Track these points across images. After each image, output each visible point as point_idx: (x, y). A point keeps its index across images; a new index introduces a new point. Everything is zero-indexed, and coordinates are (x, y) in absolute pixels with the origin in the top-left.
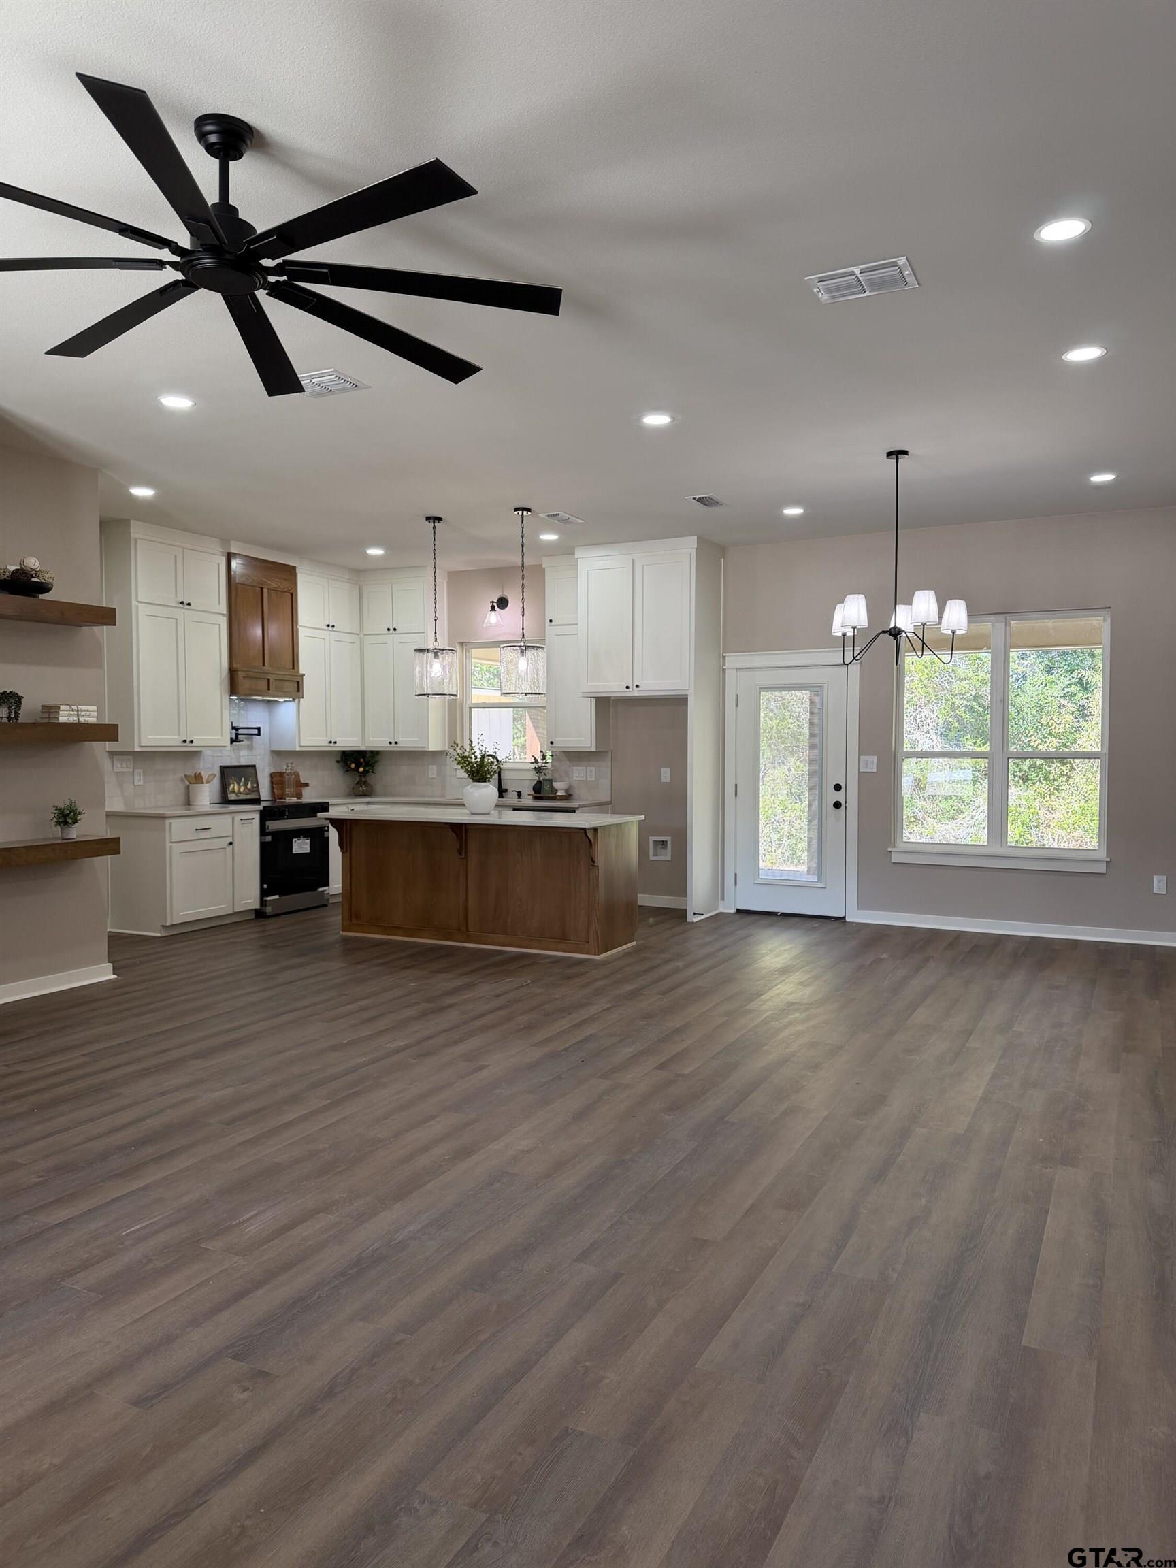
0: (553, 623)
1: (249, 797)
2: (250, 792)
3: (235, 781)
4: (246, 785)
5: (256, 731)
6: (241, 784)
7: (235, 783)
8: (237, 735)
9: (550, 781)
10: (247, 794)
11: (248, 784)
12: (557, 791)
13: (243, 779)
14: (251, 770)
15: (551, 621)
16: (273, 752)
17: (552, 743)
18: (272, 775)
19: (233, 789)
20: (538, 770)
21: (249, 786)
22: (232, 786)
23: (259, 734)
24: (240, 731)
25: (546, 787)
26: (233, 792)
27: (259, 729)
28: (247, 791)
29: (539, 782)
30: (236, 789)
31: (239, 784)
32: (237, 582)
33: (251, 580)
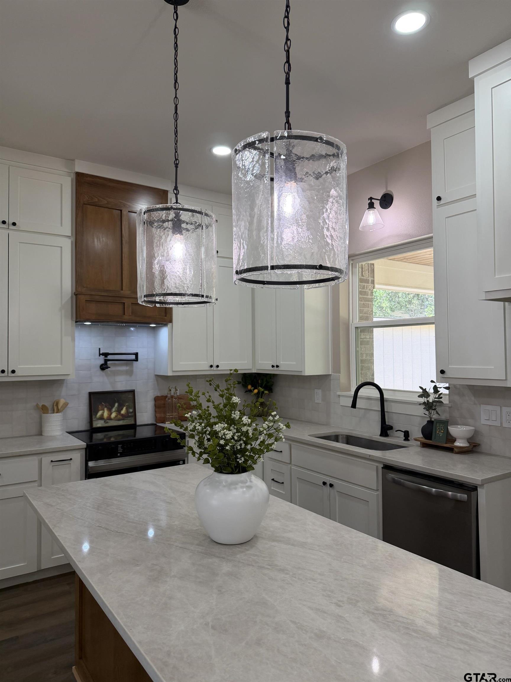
0: (442, 202)
1: (121, 423)
2: (124, 417)
3: (106, 407)
4: (119, 411)
5: (133, 357)
6: (114, 410)
7: (105, 409)
8: (106, 361)
9: (446, 423)
10: (119, 420)
11: (122, 409)
12: (454, 440)
13: (116, 405)
14: (131, 396)
15: (439, 199)
16: (158, 376)
17: (442, 372)
18: (156, 399)
19: (102, 415)
20: (429, 406)
21: (123, 412)
22: (100, 413)
23: (137, 359)
24: (110, 357)
25: (439, 432)
26: (102, 418)
27: (136, 354)
28: (119, 417)
29: (430, 423)
30: (106, 414)
31: (110, 410)
32: (85, 203)
33: (106, 202)
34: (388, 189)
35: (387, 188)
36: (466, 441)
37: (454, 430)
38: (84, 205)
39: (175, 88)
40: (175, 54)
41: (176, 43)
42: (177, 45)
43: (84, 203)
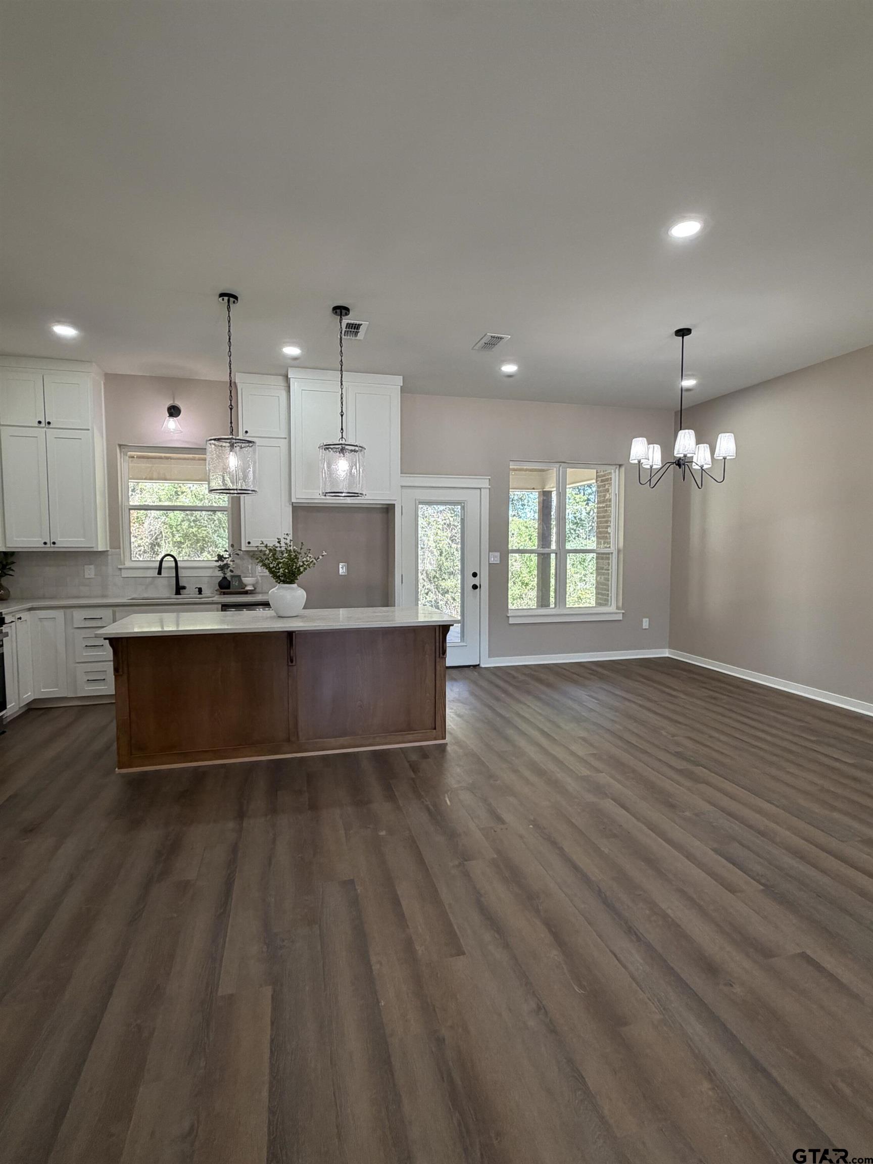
9: (238, 577)
12: (246, 586)
15: (246, 432)
20: (224, 568)
25: (233, 583)
29: (225, 578)
34: (176, 402)
35: (174, 401)
36: (252, 586)
37: (246, 580)
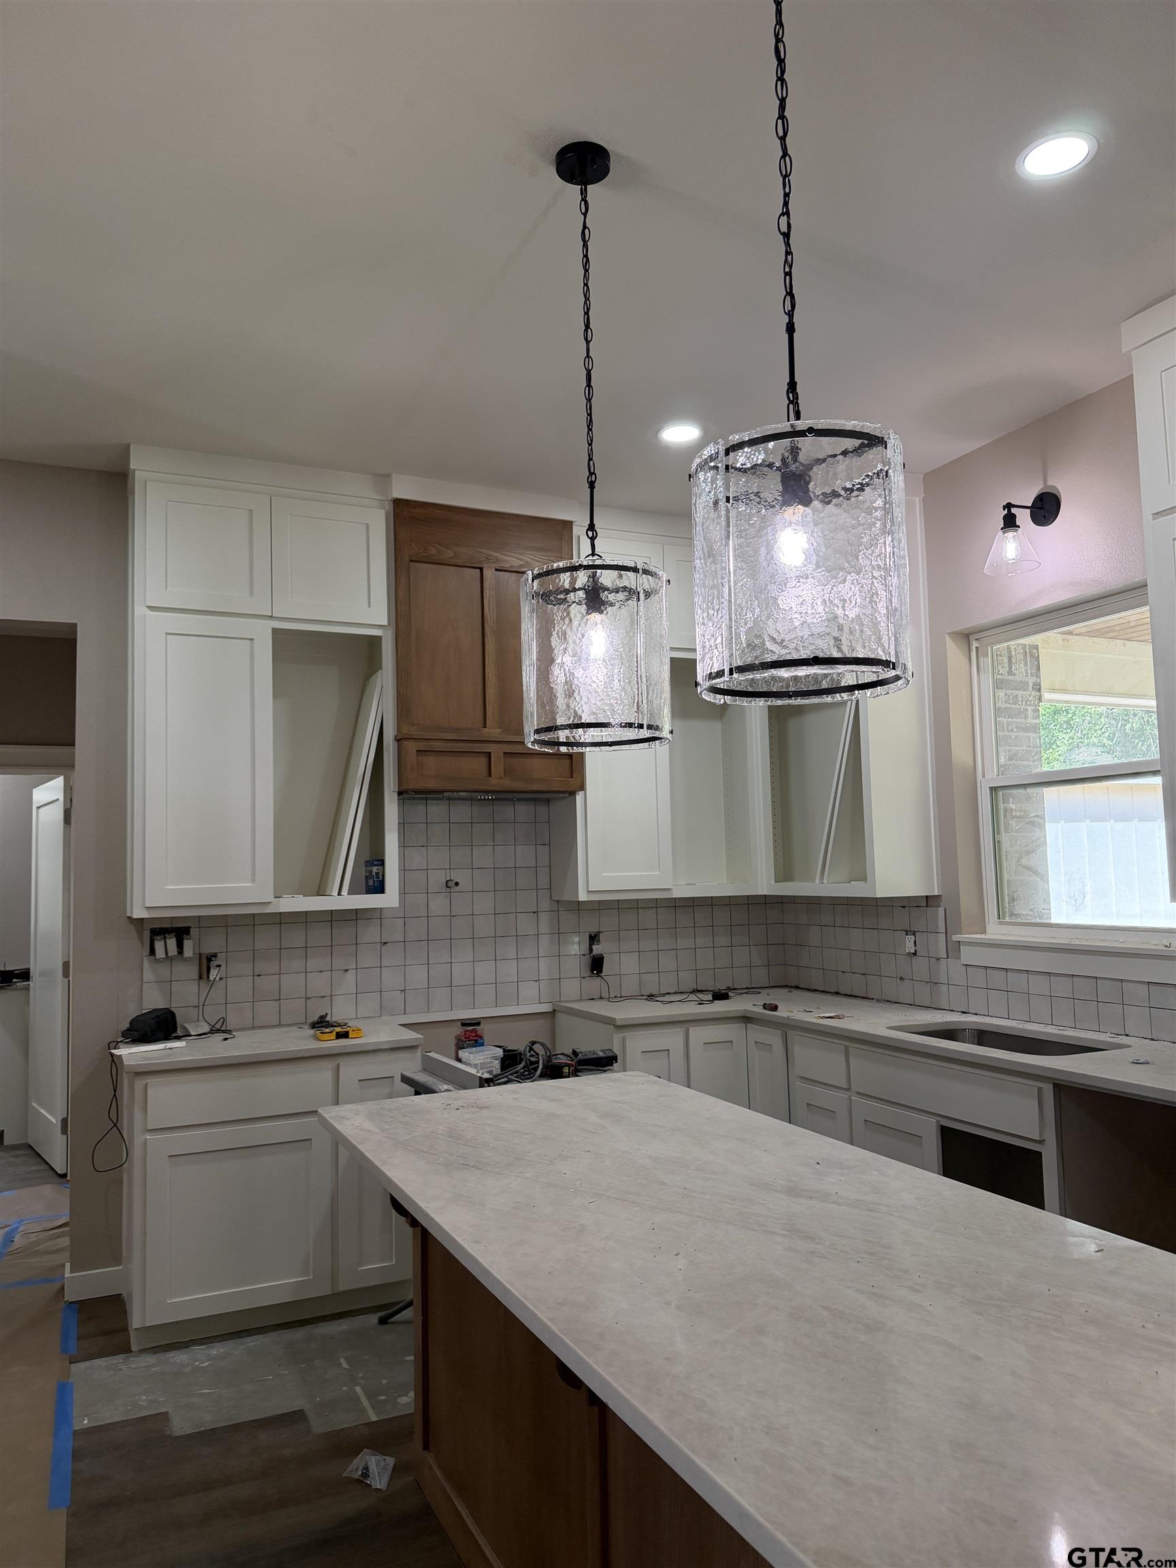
32: (414, 559)
33: (452, 554)
34: (1050, 483)
35: (1045, 481)
38: (412, 564)
39: (586, 339)
40: (585, 276)
41: (586, 256)
42: (588, 260)
43: (411, 559)
